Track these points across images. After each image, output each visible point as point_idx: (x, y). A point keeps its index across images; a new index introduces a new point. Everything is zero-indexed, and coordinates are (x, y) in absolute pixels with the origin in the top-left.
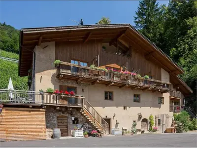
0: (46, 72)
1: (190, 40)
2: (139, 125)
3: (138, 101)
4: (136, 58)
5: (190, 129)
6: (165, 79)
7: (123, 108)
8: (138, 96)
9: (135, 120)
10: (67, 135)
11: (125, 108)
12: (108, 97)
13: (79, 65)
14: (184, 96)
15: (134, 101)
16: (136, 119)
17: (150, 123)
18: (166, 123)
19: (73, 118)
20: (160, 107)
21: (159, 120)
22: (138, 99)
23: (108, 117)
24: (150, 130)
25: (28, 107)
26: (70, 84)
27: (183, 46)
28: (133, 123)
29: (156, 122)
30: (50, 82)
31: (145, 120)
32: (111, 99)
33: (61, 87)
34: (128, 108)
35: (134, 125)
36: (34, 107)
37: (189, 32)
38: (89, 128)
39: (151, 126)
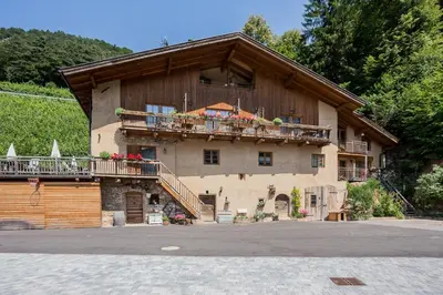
0: (105, 127)
1: (404, 34)
2: (270, 206)
3: (269, 164)
4: (263, 88)
5: (376, 214)
6: (327, 120)
7: (237, 176)
8: (269, 155)
9: (261, 197)
10: (142, 221)
11: (242, 176)
12: (211, 159)
13: (160, 111)
14: (383, 148)
15: (261, 164)
16: (265, 195)
17: (294, 202)
18: (329, 202)
19: (149, 195)
20: (315, 173)
21: (314, 197)
22: (268, 159)
23: (210, 193)
24: (293, 215)
25: (73, 180)
26: (144, 143)
27: (389, 50)
28: (257, 202)
29: (306, 200)
30: (113, 142)
31: (283, 197)
32: (216, 162)
33: (129, 148)
34: (247, 176)
35: (261, 207)
36: (81, 180)
37: (403, 17)
38: (176, 210)
39: (296, 208)
